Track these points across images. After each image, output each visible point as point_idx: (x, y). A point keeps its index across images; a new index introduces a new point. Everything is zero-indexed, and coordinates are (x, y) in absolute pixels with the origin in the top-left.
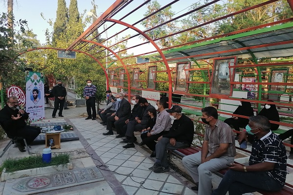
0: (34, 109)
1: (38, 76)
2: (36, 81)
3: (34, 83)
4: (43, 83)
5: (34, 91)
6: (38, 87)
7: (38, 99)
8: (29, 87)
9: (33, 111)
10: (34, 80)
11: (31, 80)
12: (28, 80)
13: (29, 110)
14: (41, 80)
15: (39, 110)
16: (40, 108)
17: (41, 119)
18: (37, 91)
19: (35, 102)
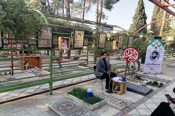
0: (151, 65)
1: (159, 42)
4: (163, 48)
8: (150, 50)
9: (150, 67)
10: (155, 45)
11: (152, 45)
12: (150, 45)
13: (147, 65)
14: (162, 45)
15: (156, 67)
16: (157, 66)
17: (157, 74)
18: (157, 53)
19: (153, 60)
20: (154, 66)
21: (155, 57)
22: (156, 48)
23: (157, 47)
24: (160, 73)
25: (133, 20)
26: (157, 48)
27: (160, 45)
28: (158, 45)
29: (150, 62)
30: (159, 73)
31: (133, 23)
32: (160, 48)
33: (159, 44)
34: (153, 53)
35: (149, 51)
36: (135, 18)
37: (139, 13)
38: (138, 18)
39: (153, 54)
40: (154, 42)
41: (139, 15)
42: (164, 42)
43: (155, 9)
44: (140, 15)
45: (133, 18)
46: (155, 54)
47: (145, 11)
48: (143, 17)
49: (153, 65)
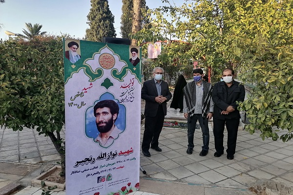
0: (98, 163)
1: (117, 57)
2: (107, 74)
3: (101, 80)
4: (136, 81)
5: (100, 105)
6: (116, 92)
7: (114, 131)
8: (81, 95)
9: (95, 171)
10: (100, 73)
11: (88, 71)
12: (76, 70)
13: (81, 168)
14: (129, 72)
15: (119, 165)
16: (122, 158)
17: (128, 188)
18: (114, 107)
19: (103, 141)
20: (111, 161)
21: (110, 125)
22: (107, 84)
23: (113, 80)
24: (137, 185)
25: (89, 22)
26: (112, 84)
27: (124, 72)
28: (114, 73)
29: (91, 148)
30: (133, 186)
31: (89, 27)
32: (122, 84)
33: (120, 65)
34: (96, 108)
35: (78, 100)
36: (92, 17)
37: (99, 8)
38: (97, 17)
39: (100, 111)
40: (97, 56)
41: (99, 11)
42: (137, 56)
43: (125, 3)
44: (101, 12)
45: (88, 17)
46: (106, 109)
47: (108, 6)
48: (107, 17)
49: (104, 162)
